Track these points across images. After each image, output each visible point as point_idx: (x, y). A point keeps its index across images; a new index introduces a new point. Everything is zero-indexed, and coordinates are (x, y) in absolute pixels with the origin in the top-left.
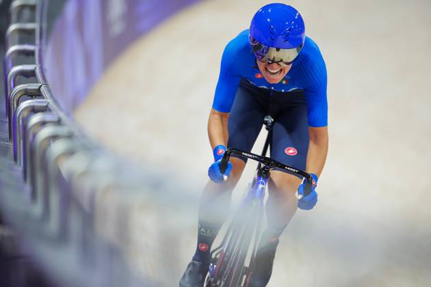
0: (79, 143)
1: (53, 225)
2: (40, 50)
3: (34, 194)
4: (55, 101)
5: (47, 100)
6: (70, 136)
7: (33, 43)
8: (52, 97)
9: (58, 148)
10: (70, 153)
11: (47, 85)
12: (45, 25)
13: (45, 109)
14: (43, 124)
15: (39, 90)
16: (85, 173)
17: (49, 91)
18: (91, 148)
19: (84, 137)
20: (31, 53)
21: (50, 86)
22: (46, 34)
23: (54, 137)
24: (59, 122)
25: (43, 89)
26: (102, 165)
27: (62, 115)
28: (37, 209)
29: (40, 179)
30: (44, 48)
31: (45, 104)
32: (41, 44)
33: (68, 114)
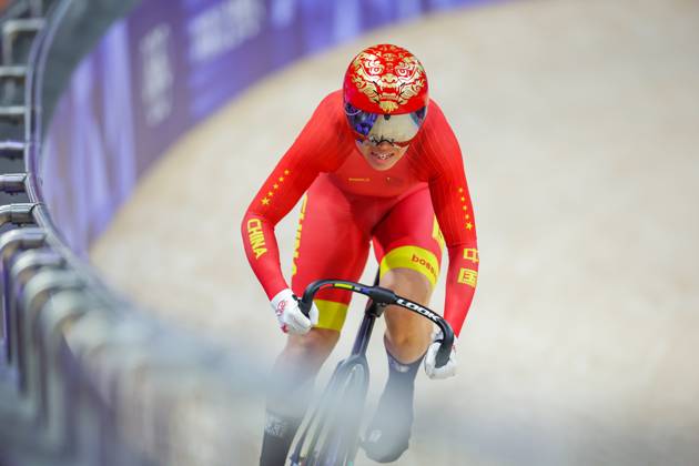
0: (95, 298)
1: (54, 433)
2: (32, 149)
3: (23, 384)
4: (56, 231)
5: (44, 230)
6: (80, 288)
7: (21, 138)
8: (51, 223)
9: (59, 307)
10: (77, 316)
11: (43, 206)
12: (39, 109)
13: (40, 245)
14: (36, 268)
15: (30, 213)
16: (100, 349)
17: (47, 215)
18: (113, 306)
19: (100, 285)
20: (18, 154)
21: (49, 207)
22: (42, 123)
23: (52, 291)
24: (62, 266)
25: (37, 213)
26: (129, 331)
27: (68, 254)
28: (28, 408)
29: (32, 360)
30: (38, 145)
31: (40, 237)
32: (33, 140)
33: (77, 253)
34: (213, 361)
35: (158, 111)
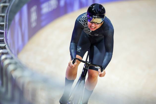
0: (19, 66)
1: (9, 95)
2: (6, 32)
3: (2, 84)
4: (11, 51)
5: (8, 50)
6: (16, 63)
7: (3, 30)
9: (11, 68)
10: (15, 70)
12: (7, 23)
13: (7, 53)
14: (6, 59)
15: (5, 46)
16: (20, 77)
17: (9, 47)
18: (23, 68)
19: (20, 63)
20: (3, 33)
21: (9, 45)
22: (8, 26)
24: (12, 58)
25: (6, 46)
26: (26, 74)
27: (13, 56)
28: (3, 90)
29: (5, 79)
30: (7, 31)
32: (6, 30)
33: (15, 55)
34: (45, 81)
35: (34, 25)
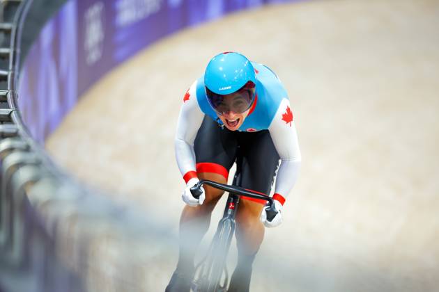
0: (46, 170)
2: (13, 75)
4: (25, 128)
5: (17, 126)
6: (37, 164)
7: (6, 69)
8: (22, 122)
9: (24, 175)
10: (34, 181)
11: (18, 111)
13: (14, 135)
14: (11, 150)
15: (9, 115)
16: (48, 203)
17: (19, 117)
18: (57, 177)
19: (51, 164)
20: (4, 78)
21: (21, 112)
22: (20, 59)
23: (20, 165)
24: (27, 149)
25: (14, 116)
26: (66, 193)
27: (31, 142)
29: (5, 208)
30: (16, 73)
31: (14, 131)
32: (13, 69)
33: (38, 142)
35: (94, 56)
